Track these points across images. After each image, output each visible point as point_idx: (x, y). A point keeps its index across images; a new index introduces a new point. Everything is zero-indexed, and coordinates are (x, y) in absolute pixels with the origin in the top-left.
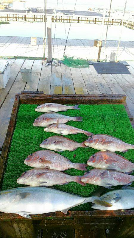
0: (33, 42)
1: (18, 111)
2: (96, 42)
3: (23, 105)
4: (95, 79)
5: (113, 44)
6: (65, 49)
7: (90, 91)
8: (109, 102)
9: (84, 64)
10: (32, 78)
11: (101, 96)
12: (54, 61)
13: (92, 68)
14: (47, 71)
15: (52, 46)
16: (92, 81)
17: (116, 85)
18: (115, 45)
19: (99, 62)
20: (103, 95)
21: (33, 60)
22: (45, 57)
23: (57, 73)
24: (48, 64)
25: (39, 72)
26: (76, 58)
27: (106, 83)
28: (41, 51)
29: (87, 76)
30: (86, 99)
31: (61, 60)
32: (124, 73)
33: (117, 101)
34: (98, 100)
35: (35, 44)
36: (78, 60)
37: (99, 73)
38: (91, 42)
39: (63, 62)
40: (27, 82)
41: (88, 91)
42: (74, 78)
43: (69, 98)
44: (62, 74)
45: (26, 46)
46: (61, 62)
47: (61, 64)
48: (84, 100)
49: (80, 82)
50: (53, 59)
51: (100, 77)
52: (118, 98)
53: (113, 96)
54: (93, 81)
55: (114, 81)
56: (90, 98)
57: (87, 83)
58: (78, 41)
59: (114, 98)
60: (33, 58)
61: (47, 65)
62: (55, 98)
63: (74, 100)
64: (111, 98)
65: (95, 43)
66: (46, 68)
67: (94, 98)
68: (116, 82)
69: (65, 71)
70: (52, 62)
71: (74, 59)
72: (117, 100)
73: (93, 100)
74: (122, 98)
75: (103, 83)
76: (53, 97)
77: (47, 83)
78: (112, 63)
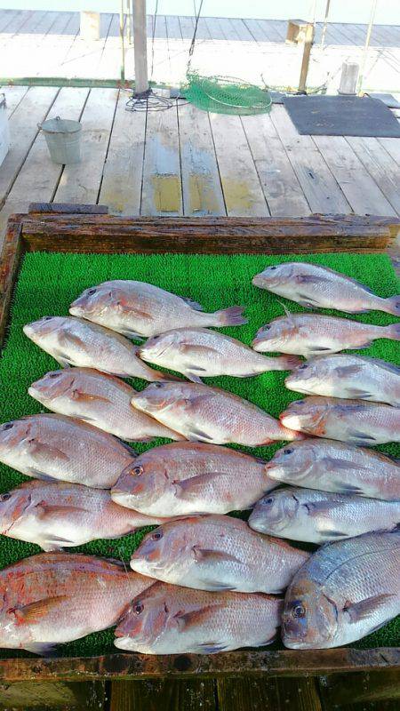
0: (89, 27)
1: (15, 279)
2: (293, 28)
3: (34, 257)
4: (290, 154)
5: (349, 34)
6: (191, 52)
7: (274, 195)
8: (338, 243)
9: (253, 100)
10: (82, 151)
11: (312, 222)
12: (154, 90)
13: (280, 113)
14: (131, 126)
15: (149, 40)
16: (281, 162)
17: (360, 176)
18: (356, 37)
19: (305, 94)
20: (318, 219)
21: (85, 90)
22: (126, 78)
23: (165, 130)
24: (135, 100)
25: (104, 130)
26: (229, 79)
27: (324, 167)
28: (114, 59)
29: (263, 145)
30: (259, 233)
31: (178, 87)
32: (385, 133)
33: (368, 242)
34: (300, 240)
35: (96, 33)
36: (236, 89)
37: (303, 133)
38: (277, 28)
39: (186, 95)
40: (64, 166)
41: (267, 195)
42: (222, 149)
43: (198, 232)
44: (183, 137)
45: (67, 39)
46: (178, 96)
47: (180, 102)
48: (249, 239)
49: (242, 165)
50: (152, 83)
51: (306, 148)
52: (369, 232)
53: (353, 221)
54: (285, 160)
55: (353, 161)
56: (270, 232)
57: (263, 166)
58: (235, 23)
59: (356, 232)
60: (88, 80)
61: (131, 104)
62: (149, 232)
63: (216, 240)
64: (347, 232)
65: (290, 30)
66: (129, 117)
67: (284, 232)
68: (358, 164)
69: (192, 125)
70: (147, 94)
71: (222, 84)
72: (366, 238)
73: (281, 239)
74: (384, 231)
75: (315, 168)
76: (141, 225)
77: (133, 168)
78: (346, 99)
